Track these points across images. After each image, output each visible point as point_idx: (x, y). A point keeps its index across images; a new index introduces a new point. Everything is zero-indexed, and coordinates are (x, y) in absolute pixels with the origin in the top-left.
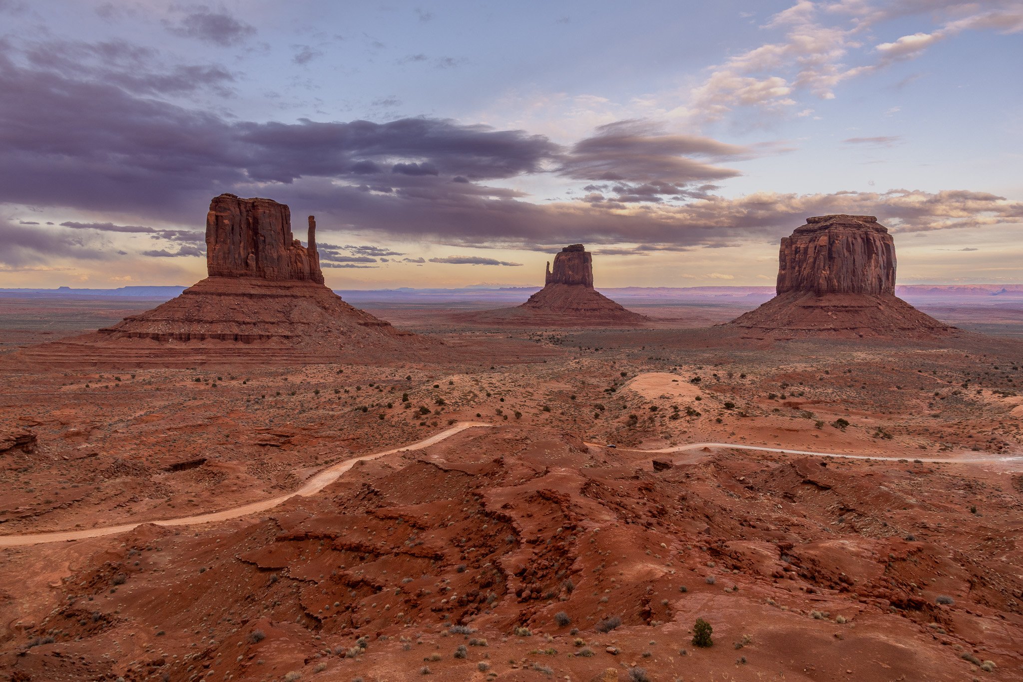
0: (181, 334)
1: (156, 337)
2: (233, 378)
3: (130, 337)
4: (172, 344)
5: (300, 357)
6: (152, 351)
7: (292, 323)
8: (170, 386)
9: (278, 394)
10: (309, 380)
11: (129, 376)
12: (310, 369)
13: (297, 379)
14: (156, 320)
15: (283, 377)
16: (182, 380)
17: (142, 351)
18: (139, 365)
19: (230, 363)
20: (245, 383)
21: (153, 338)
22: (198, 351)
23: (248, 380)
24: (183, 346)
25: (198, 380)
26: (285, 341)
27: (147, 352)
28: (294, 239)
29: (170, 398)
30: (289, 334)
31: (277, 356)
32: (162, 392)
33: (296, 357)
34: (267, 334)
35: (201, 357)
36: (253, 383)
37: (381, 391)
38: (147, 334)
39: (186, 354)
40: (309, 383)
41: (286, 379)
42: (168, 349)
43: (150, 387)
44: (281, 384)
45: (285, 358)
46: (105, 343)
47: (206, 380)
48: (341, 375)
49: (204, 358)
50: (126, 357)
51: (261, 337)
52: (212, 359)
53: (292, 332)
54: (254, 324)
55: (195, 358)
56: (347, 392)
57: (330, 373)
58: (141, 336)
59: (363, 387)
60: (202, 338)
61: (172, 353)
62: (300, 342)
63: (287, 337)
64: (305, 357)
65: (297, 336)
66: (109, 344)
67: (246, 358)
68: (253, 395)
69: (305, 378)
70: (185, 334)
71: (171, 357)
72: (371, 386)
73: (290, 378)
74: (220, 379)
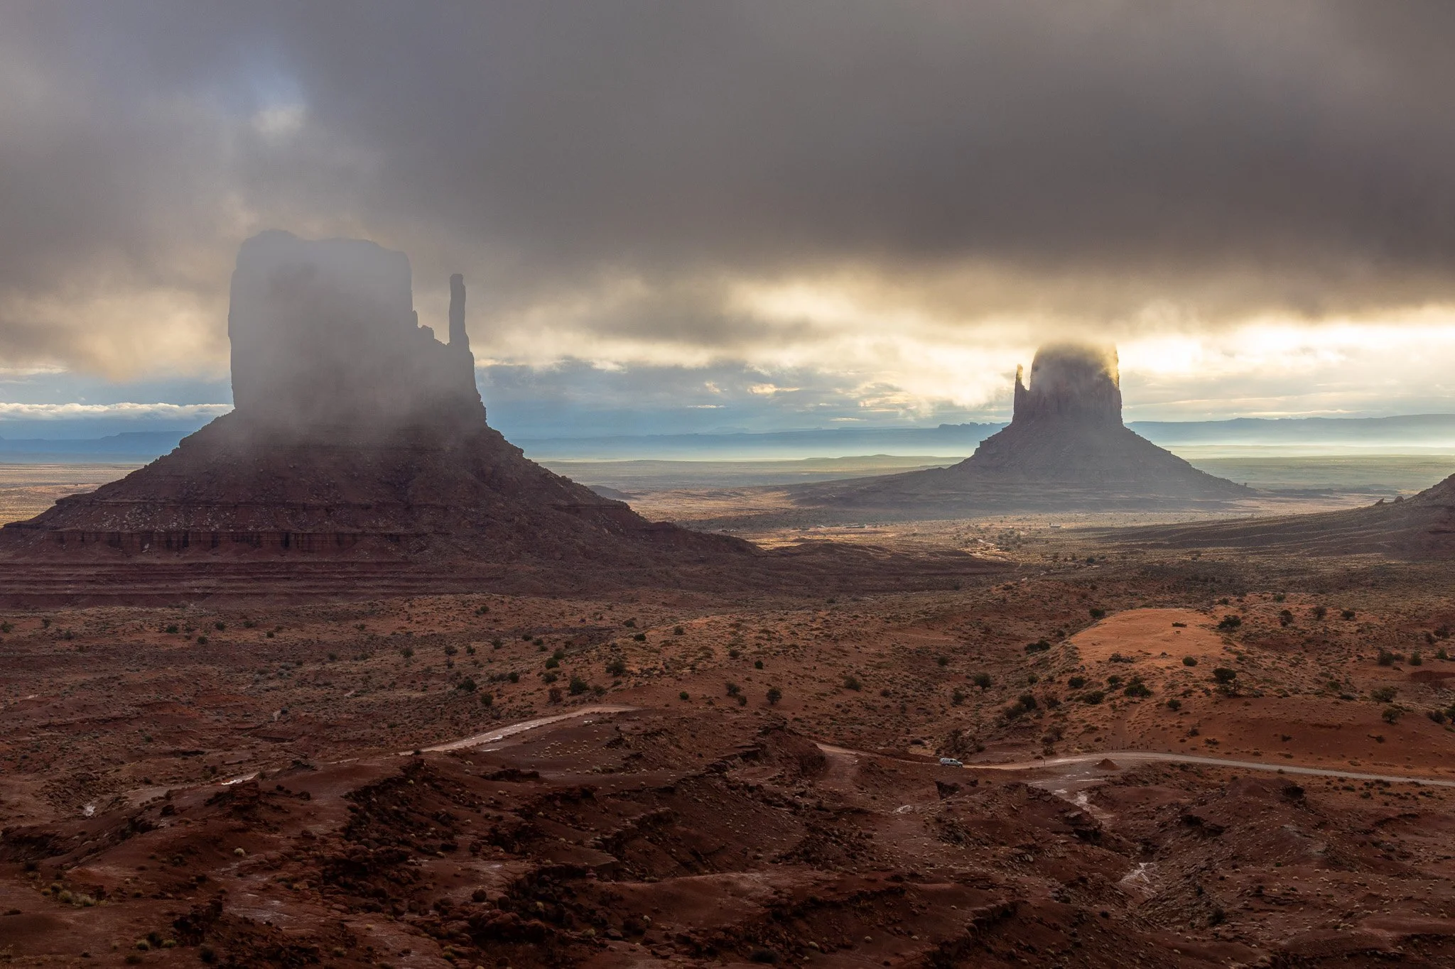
0: (169, 533)
1: (114, 541)
2: (249, 626)
3: (62, 541)
4: (150, 558)
5: (417, 580)
6: (104, 570)
7: (409, 508)
8: (109, 642)
9: (332, 658)
10: (411, 627)
11: (39, 623)
12: (422, 605)
13: (383, 628)
14: (117, 505)
15: (358, 623)
16: (140, 630)
17: (83, 571)
18: (69, 600)
19: (264, 595)
20: (270, 635)
21: (111, 543)
22: (198, 570)
23: (279, 629)
24: (174, 560)
25: (172, 629)
26: (391, 548)
27: (93, 571)
28: (420, 326)
29: (102, 667)
30: (402, 530)
31: (369, 579)
32: (88, 655)
33: (409, 580)
34: (355, 530)
35: (204, 583)
36: (291, 636)
37: (544, 649)
38: (98, 534)
39: (174, 574)
40: (409, 634)
41: (363, 627)
42: (138, 566)
43: (67, 644)
44: (349, 636)
45: (386, 582)
46: (10, 554)
47: (188, 630)
48: (483, 618)
49: (213, 582)
50: (48, 582)
51: (339, 539)
52: (227, 585)
53: (408, 526)
54: (328, 510)
55: (193, 583)
56: (471, 651)
57: (462, 612)
58: (84, 539)
59: (509, 642)
60: (214, 542)
61: (146, 573)
62: (422, 549)
63: (395, 538)
64: (429, 580)
65: (417, 535)
66: (17, 556)
67: (303, 584)
68: (280, 659)
69: (405, 623)
70: (178, 532)
71: (143, 582)
72: (526, 638)
73: (372, 624)
74: (220, 627)
